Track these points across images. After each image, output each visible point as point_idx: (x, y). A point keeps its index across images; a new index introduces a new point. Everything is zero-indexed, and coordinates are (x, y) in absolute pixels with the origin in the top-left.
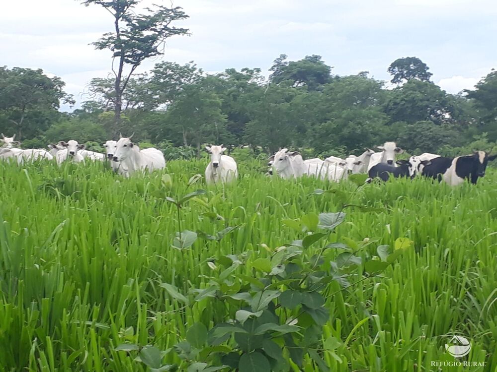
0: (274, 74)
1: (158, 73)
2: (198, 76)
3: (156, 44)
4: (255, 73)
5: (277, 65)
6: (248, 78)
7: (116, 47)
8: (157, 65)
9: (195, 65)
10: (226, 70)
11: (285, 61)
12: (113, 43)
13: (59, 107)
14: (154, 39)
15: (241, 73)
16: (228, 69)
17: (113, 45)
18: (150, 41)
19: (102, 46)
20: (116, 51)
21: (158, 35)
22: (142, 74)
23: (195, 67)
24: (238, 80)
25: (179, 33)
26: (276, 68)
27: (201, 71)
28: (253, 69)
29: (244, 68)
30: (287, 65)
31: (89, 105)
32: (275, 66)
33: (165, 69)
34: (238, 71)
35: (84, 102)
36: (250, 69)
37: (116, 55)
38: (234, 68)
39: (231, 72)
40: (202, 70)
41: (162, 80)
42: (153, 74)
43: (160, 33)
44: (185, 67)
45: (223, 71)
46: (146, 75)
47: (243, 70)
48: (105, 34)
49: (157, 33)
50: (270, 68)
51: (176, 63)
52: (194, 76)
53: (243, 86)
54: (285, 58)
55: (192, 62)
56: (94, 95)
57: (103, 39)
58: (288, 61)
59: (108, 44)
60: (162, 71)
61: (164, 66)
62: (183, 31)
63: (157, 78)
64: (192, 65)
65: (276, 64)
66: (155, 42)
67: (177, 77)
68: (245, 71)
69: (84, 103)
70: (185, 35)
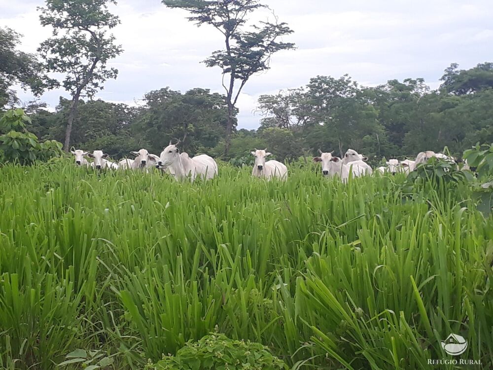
0: (446, 83)
1: (314, 88)
2: (353, 89)
3: (262, 60)
4: (418, 83)
5: (448, 75)
6: (411, 88)
7: (225, 64)
8: (312, 79)
9: (350, 78)
10: (388, 81)
11: (456, 70)
12: (221, 60)
13: (237, 125)
14: (260, 54)
15: (403, 83)
16: (391, 81)
17: (221, 62)
18: (257, 57)
19: (212, 63)
20: (225, 67)
21: (264, 51)
22: (298, 89)
23: (350, 80)
24: (400, 91)
25: (285, 48)
26: (446, 78)
27: (355, 83)
28: (415, 80)
29: (407, 78)
30: (459, 74)
31: (267, 121)
32: (446, 75)
33: (320, 84)
34: (401, 81)
35: (263, 119)
36: (413, 79)
37: (226, 71)
38: (396, 79)
39: (394, 83)
40: (357, 83)
41: (318, 94)
42: (309, 89)
43: (267, 49)
44: (340, 80)
45: (385, 83)
46: (303, 90)
47: (406, 81)
48: (214, 52)
49: (264, 49)
50: (440, 78)
51: (331, 77)
52: (348, 89)
53: (405, 97)
54: (455, 67)
55: (347, 75)
56: (266, 112)
57: (213, 57)
58: (459, 70)
59: (217, 61)
60: (317, 85)
61: (319, 81)
62: (289, 46)
63: (313, 92)
64: (346, 78)
65: (447, 73)
66: (261, 57)
67: (332, 90)
68: (408, 82)
69: (263, 121)
70: (291, 49)
